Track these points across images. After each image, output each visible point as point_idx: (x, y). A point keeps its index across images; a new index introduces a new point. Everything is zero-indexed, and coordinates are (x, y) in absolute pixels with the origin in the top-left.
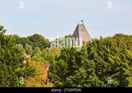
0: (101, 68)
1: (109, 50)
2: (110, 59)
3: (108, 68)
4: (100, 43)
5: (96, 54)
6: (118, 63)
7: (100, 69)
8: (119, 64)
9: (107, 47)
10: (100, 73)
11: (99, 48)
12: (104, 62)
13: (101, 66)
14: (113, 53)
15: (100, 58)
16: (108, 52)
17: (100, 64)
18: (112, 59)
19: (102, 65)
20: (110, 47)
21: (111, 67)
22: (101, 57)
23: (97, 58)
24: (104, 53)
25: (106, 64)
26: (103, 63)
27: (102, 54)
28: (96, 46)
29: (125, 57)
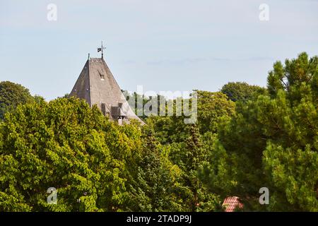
0: (29, 173)
1: (50, 131)
2: (50, 153)
3: (46, 174)
4: (34, 115)
5: (20, 141)
6: (69, 162)
7: (27, 176)
8: (71, 165)
9: (48, 124)
10: (27, 186)
11: (30, 126)
12: (38, 160)
13: (29, 170)
14: (62, 137)
15: (30, 150)
16: (49, 137)
17: (29, 165)
18: (56, 152)
19: (31, 167)
20: (56, 124)
21: (51, 172)
22: (31, 146)
23: (21, 150)
24: (40, 139)
25: (40, 165)
26: (34, 161)
28: (23, 121)
29: (83, 149)
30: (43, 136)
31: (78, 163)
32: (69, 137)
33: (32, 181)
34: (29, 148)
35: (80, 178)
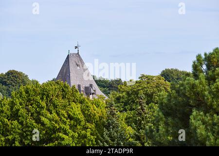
0: (29, 133)
1: (43, 104)
2: (43, 119)
4: (32, 93)
5: (22, 111)
6: (56, 125)
7: (27, 135)
8: (58, 127)
9: (42, 99)
10: (28, 142)
11: (29, 100)
12: (35, 124)
13: (29, 131)
14: (52, 108)
15: (29, 117)
16: (43, 108)
17: (28, 127)
18: (47, 118)
19: (30, 129)
20: (47, 99)
21: (44, 132)
22: (30, 115)
23: (23, 118)
24: (36, 109)
25: (37, 127)
26: (33, 125)
27: (33, 110)
28: (25, 98)
29: (66, 116)
30: (38, 107)
31: (62, 126)
32: (57, 108)
33: (31, 138)
34: (29, 115)
35: (64, 136)
